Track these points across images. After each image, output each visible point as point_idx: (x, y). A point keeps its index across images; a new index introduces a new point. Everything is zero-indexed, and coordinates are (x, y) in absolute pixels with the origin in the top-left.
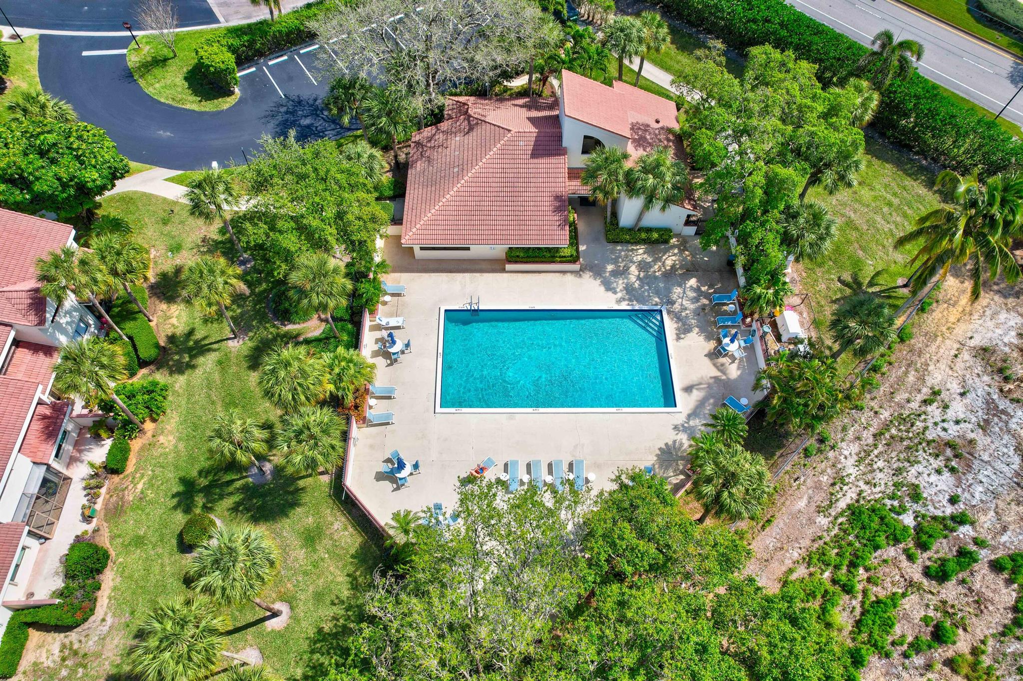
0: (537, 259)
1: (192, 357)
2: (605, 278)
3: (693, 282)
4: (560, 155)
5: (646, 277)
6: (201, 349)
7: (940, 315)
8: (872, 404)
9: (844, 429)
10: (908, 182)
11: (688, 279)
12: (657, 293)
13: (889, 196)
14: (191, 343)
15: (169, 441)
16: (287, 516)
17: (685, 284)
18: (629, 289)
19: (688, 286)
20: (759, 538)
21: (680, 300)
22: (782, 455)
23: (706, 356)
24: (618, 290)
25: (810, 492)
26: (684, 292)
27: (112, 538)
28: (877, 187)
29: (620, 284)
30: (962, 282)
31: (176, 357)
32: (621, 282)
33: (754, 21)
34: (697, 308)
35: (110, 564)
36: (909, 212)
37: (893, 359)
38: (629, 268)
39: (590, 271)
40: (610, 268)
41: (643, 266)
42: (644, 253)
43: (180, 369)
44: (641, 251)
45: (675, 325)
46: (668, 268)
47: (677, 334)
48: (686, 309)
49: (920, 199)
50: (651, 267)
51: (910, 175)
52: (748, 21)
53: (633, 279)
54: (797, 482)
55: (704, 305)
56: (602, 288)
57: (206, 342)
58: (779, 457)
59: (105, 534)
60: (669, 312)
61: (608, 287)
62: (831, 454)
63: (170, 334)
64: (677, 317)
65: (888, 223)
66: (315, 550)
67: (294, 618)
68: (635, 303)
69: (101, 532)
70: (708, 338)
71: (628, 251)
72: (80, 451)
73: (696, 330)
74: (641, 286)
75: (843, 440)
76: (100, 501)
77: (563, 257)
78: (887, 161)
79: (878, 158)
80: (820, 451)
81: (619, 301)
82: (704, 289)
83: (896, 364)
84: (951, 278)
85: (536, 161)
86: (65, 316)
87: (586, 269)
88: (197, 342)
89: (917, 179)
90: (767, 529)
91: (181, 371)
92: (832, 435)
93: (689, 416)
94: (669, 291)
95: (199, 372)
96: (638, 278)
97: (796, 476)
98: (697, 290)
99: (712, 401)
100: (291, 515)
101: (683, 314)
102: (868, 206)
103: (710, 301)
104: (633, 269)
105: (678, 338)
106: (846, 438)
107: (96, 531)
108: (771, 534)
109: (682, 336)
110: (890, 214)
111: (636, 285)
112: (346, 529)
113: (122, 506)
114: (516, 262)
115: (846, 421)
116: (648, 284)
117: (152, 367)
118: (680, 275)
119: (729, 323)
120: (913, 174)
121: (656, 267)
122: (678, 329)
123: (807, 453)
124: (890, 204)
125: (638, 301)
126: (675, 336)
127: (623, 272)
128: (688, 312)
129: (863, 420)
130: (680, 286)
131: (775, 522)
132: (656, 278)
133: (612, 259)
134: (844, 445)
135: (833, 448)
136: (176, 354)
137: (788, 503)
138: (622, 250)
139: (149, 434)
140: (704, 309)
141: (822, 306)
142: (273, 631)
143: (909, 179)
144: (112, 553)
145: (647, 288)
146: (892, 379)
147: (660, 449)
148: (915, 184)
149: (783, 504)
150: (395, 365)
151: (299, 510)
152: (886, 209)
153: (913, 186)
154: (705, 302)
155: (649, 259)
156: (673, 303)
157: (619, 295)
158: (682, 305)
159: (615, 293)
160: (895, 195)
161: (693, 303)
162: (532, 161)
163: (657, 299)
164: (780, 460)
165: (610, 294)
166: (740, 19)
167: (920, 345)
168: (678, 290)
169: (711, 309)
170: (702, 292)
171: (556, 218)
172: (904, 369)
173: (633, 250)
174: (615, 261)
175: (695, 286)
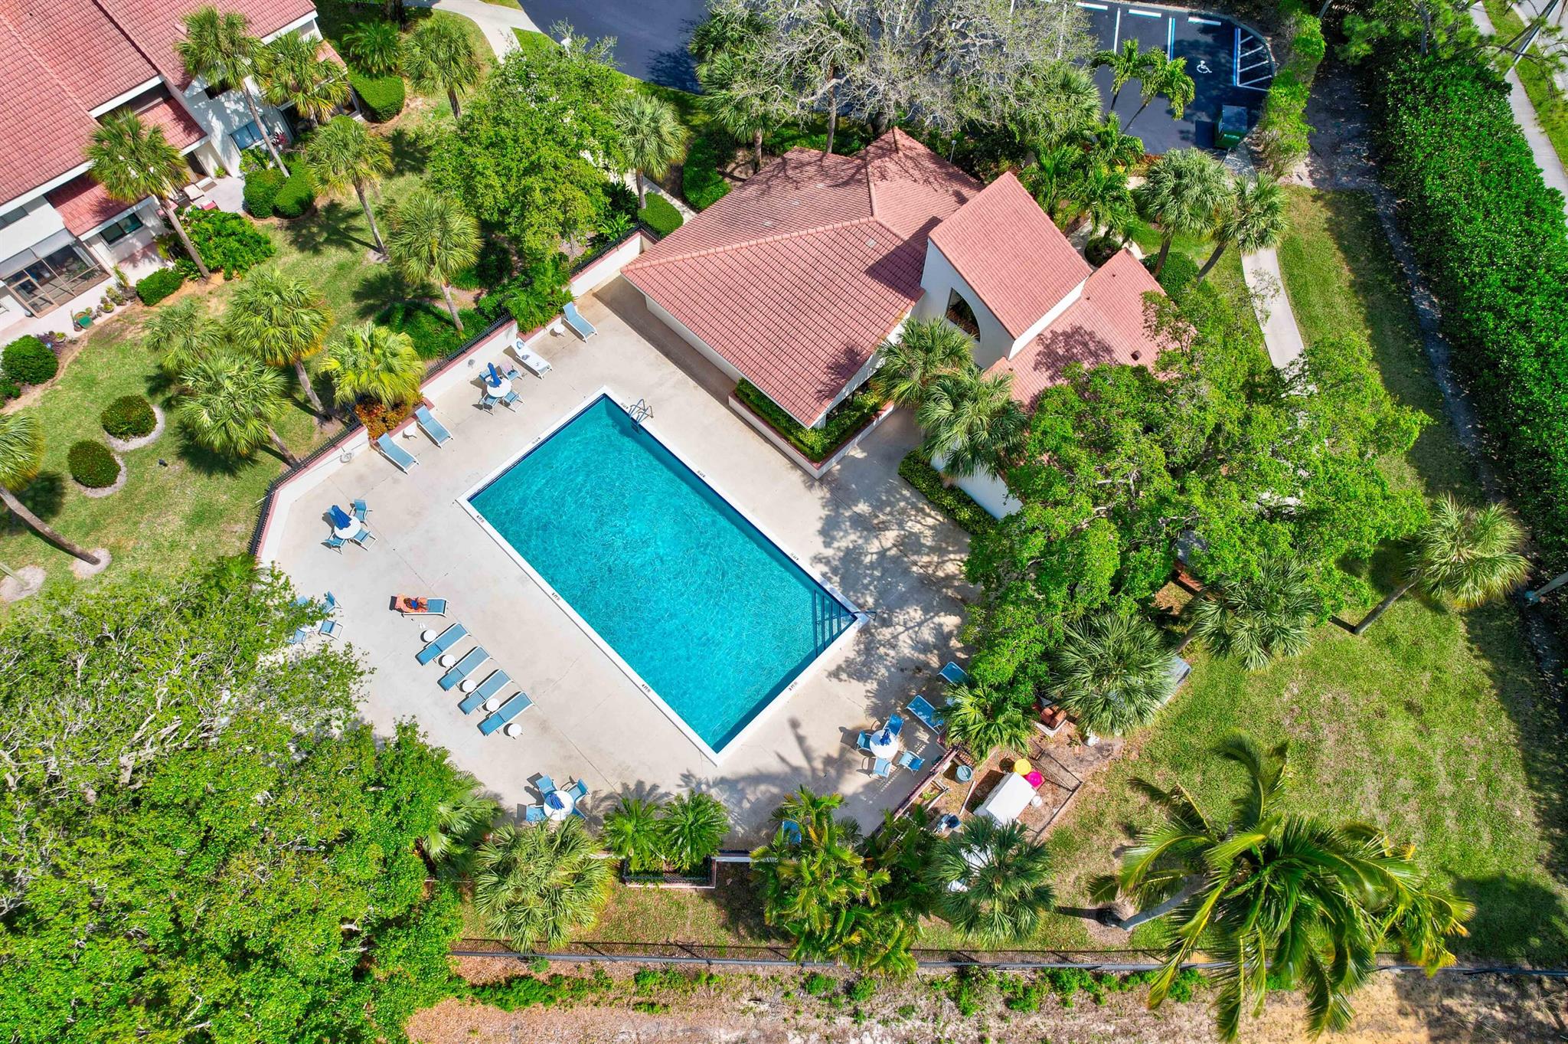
0: (767, 418)
1: (328, 241)
2: (838, 515)
3: (950, 621)
4: (906, 294)
5: (895, 560)
6: (342, 238)
7: (1287, 1019)
8: (992, 1023)
9: (906, 1011)
10: (1513, 779)
11: (949, 612)
12: (882, 594)
13: (1441, 771)
14: (343, 226)
15: (217, 310)
16: (210, 475)
17: (937, 614)
18: (852, 556)
19: (936, 620)
20: (618, 1012)
21: (900, 629)
22: (775, 950)
23: (842, 729)
24: (836, 544)
25: (755, 1034)
26: (920, 625)
27: (76, 361)
28: (1436, 738)
29: (848, 539)
30: (1402, 1013)
31: (315, 230)
32: (853, 537)
33: (1500, 314)
34: (910, 660)
35: (49, 383)
36: (1450, 823)
37: (1108, 998)
38: (887, 529)
39: (832, 491)
40: (862, 508)
41: (910, 544)
42: (931, 528)
43: (305, 244)
44: (930, 521)
45: (852, 655)
46: (940, 574)
47: (839, 668)
48: (894, 647)
49: (1502, 823)
50: (918, 553)
51: (1529, 770)
52: (1490, 308)
53: (874, 546)
54: (752, 1004)
55: (927, 665)
56: (819, 525)
57: (356, 235)
58: (770, 949)
59: (77, 351)
60: (865, 630)
61: (827, 532)
62: (843, 1021)
63: (337, 201)
64: (868, 645)
65: (1383, 806)
66: (191, 532)
67: (98, 580)
68: (836, 579)
69: (75, 347)
70: (875, 711)
71: (914, 507)
72: (145, 255)
73: (872, 685)
74: (872, 566)
75: (885, 1022)
76: (106, 317)
77: (802, 442)
78: (1513, 715)
79: (1503, 695)
80: (831, 1000)
81: (817, 559)
82: (954, 643)
83: (1107, 1011)
84: (1389, 989)
85: (868, 280)
86: (237, 102)
87: (829, 483)
88: (349, 229)
89: (1538, 789)
90: (641, 1013)
91: (302, 248)
92: (878, 999)
93: (722, 782)
94: (902, 602)
95: (316, 261)
96: (882, 554)
97: (759, 995)
98: (943, 637)
99: (775, 790)
100: (214, 477)
101: (882, 650)
102: (1377, 751)
103: (942, 666)
104: (890, 537)
105: (835, 674)
106: (893, 1025)
107: (74, 342)
108: (641, 1025)
109: (844, 676)
110: (1406, 798)
111: (867, 560)
112: (241, 539)
113: (115, 338)
114: (742, 402)
115: (922, 1003)
116: (885, 571)
117: (286, 222)
118: (947, 597)
119: (923, 718)
120: (1542, 775)
121: (926, 559)
122: (849, 662)
123: (809, 984)
124: (1425, 783)
125: (843, 582)
126: (833, 667)
127: (868, 526)
128: (892, 653)
129: (949, 1029)
130: (926, 611)
131: (660, 1017)
132: (906, 572)
133: (879, 499)
134: (878, 1029)
135: (856, 1014)
136: (319, 226)
137: (707, 1013)
138: (905, 499)
139: (209, 287)
140: (919, 669)
141: (1100, 824)
142: (71, 572)
143: (1521, 775)
144: (61, 375)
145: (877, 573)
146: (1069, 1024)
147: (640, 784)
148: (1522, 792)
149: (699, 1007)
150: (483, 412)
151: (227, 479)
152: (1405, 783)
153: (1513, 792)
154: (934, 661)
155: (929, 542)
156: (886, 623)
157: (829, 552)
158: (895, 637)
159: (827, 545)
160: (1456, 776)
161: (914, 648)
162: (863, 277)
163: (870, 601)
164: (768, 953)
165: (820, 540)
166: (1480, 297)
167: (1187, 1026)
168: (915, 613)
169: (929, 680)
170: (947, 645)
171: (825, 379)
172: (1111, 1029)
173: (922, 510)
174: (878, 506)
175: (946, 629)
